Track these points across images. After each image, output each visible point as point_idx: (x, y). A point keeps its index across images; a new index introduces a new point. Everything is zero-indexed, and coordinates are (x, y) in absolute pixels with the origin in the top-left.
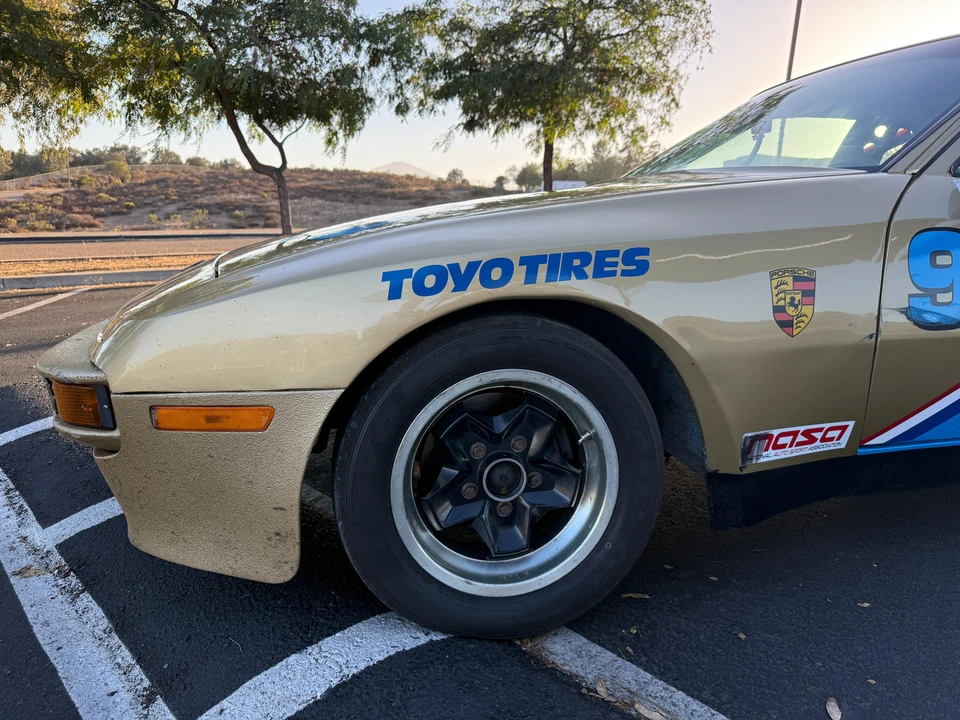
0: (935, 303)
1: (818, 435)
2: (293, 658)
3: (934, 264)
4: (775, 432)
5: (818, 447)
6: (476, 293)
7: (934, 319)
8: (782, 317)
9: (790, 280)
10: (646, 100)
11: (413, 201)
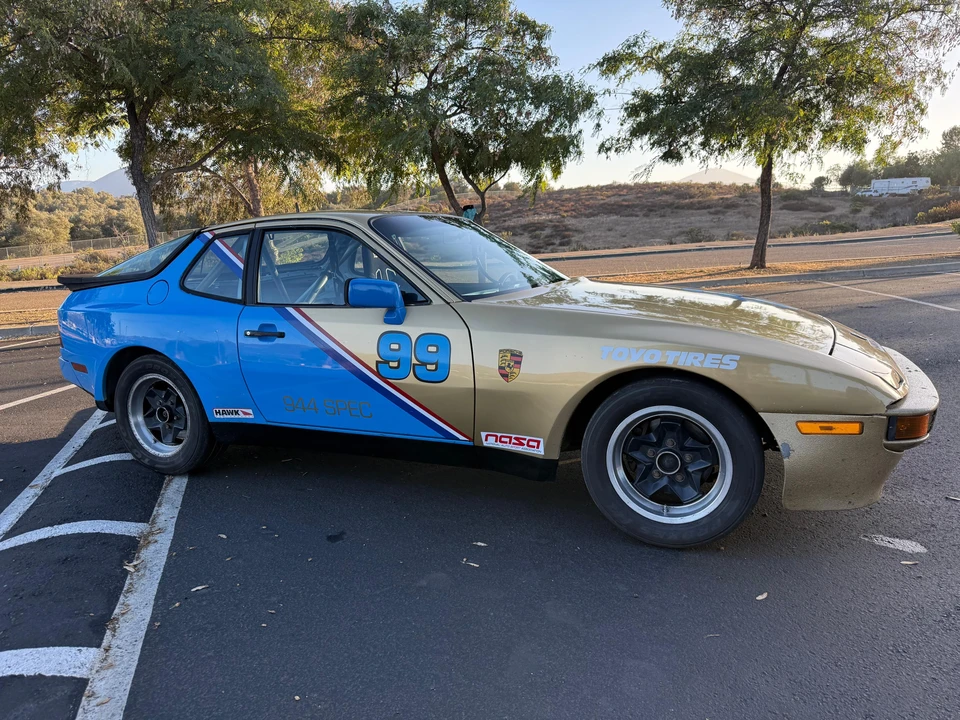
11: (712, 210)
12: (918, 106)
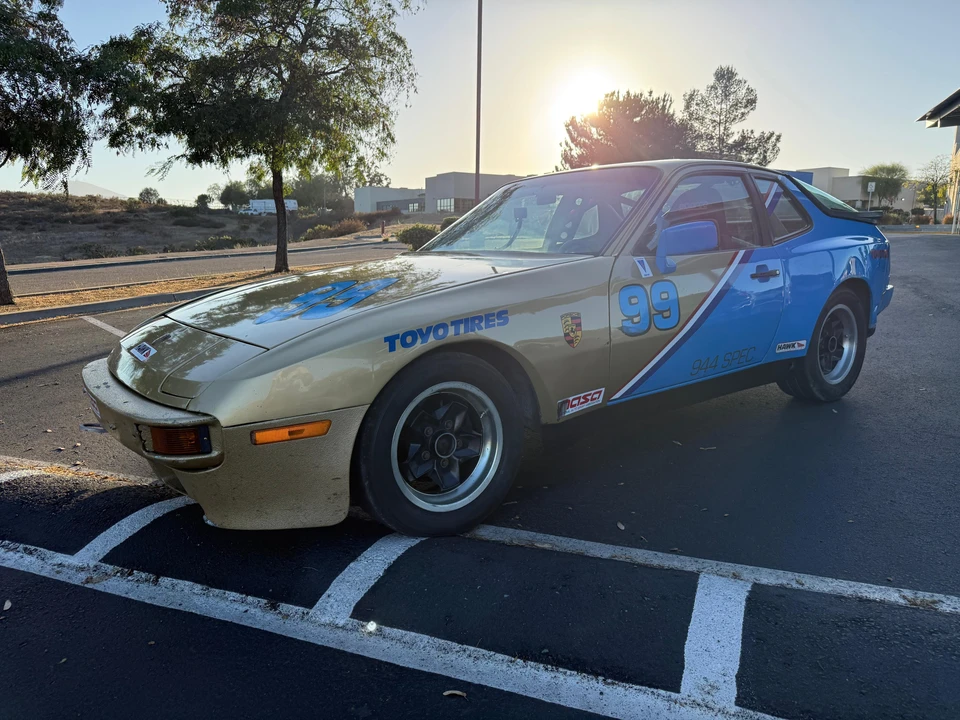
0: (633, 322)
1: (589, 397)
2: (352, 565)
3: (631, 304)
4: (571, 399)
5: (590, 404)
6: (432, 341)
7: (633, 331)
8: (568, 338)
9: (569, 319)
10: (362, 133)
11: (101, 225)
12: (389, 135)
